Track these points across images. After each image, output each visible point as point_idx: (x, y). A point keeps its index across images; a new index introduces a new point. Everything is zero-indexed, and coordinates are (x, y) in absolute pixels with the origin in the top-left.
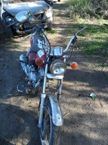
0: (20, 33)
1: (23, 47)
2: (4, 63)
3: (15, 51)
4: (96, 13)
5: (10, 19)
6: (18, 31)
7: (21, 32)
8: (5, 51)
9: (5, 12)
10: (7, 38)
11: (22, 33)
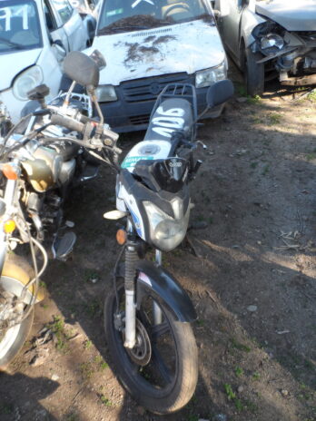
0: (288, 84)
1: (299, 124)
2: (253, 161)
3: (276, 131)
6: (285, 78)
7: (292, 79)
8: (246, 130)
9: (263, 20)
10: (244, 96)
11: (296, 83)
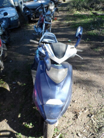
4: (90, 7)
5: (28, 11)
6: (32, 19)
9: (25, 7)
11: (35, 20)
